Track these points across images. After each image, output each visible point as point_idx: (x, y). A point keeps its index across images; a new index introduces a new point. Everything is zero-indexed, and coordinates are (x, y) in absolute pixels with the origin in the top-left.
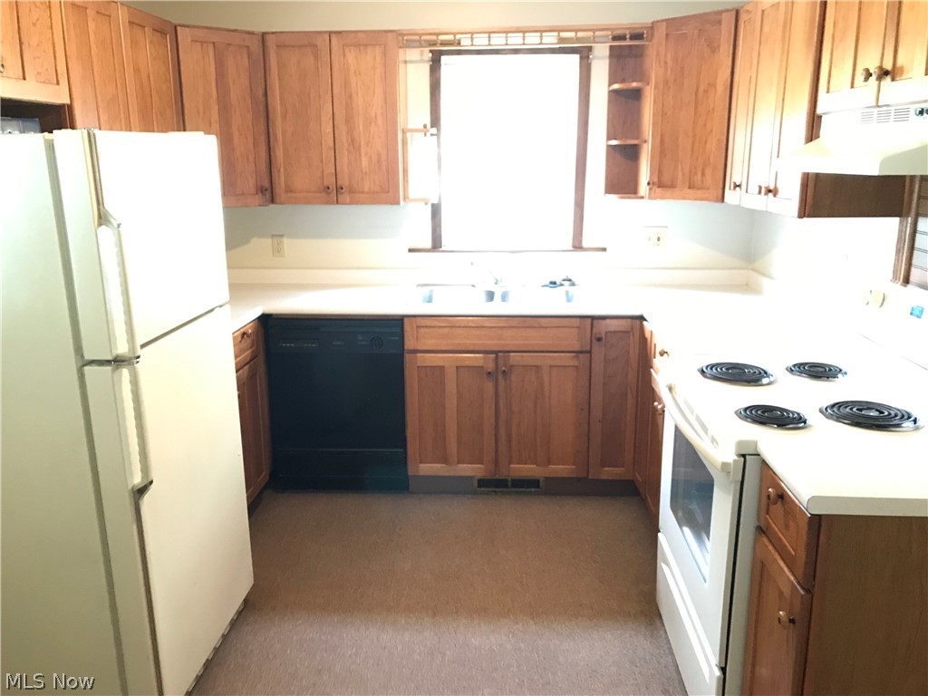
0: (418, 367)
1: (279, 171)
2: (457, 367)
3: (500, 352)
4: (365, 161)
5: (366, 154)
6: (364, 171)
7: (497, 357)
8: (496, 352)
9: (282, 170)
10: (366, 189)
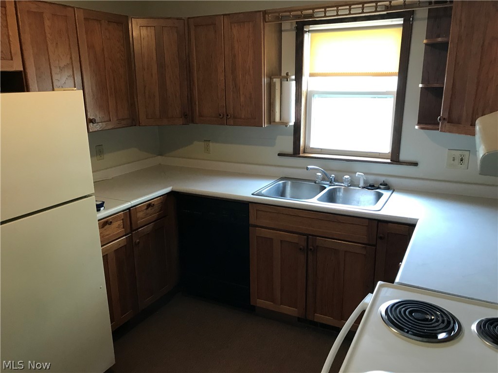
0: (257, 236)
1: (195, 104)
2: (281, 241)
3: (310, 235)
4: (242, 99)
5: (243, 94)
6: (242, 105)
7: (308, 238)
8: (308, 235)
9: (197, 103)
10: (243, 117)
